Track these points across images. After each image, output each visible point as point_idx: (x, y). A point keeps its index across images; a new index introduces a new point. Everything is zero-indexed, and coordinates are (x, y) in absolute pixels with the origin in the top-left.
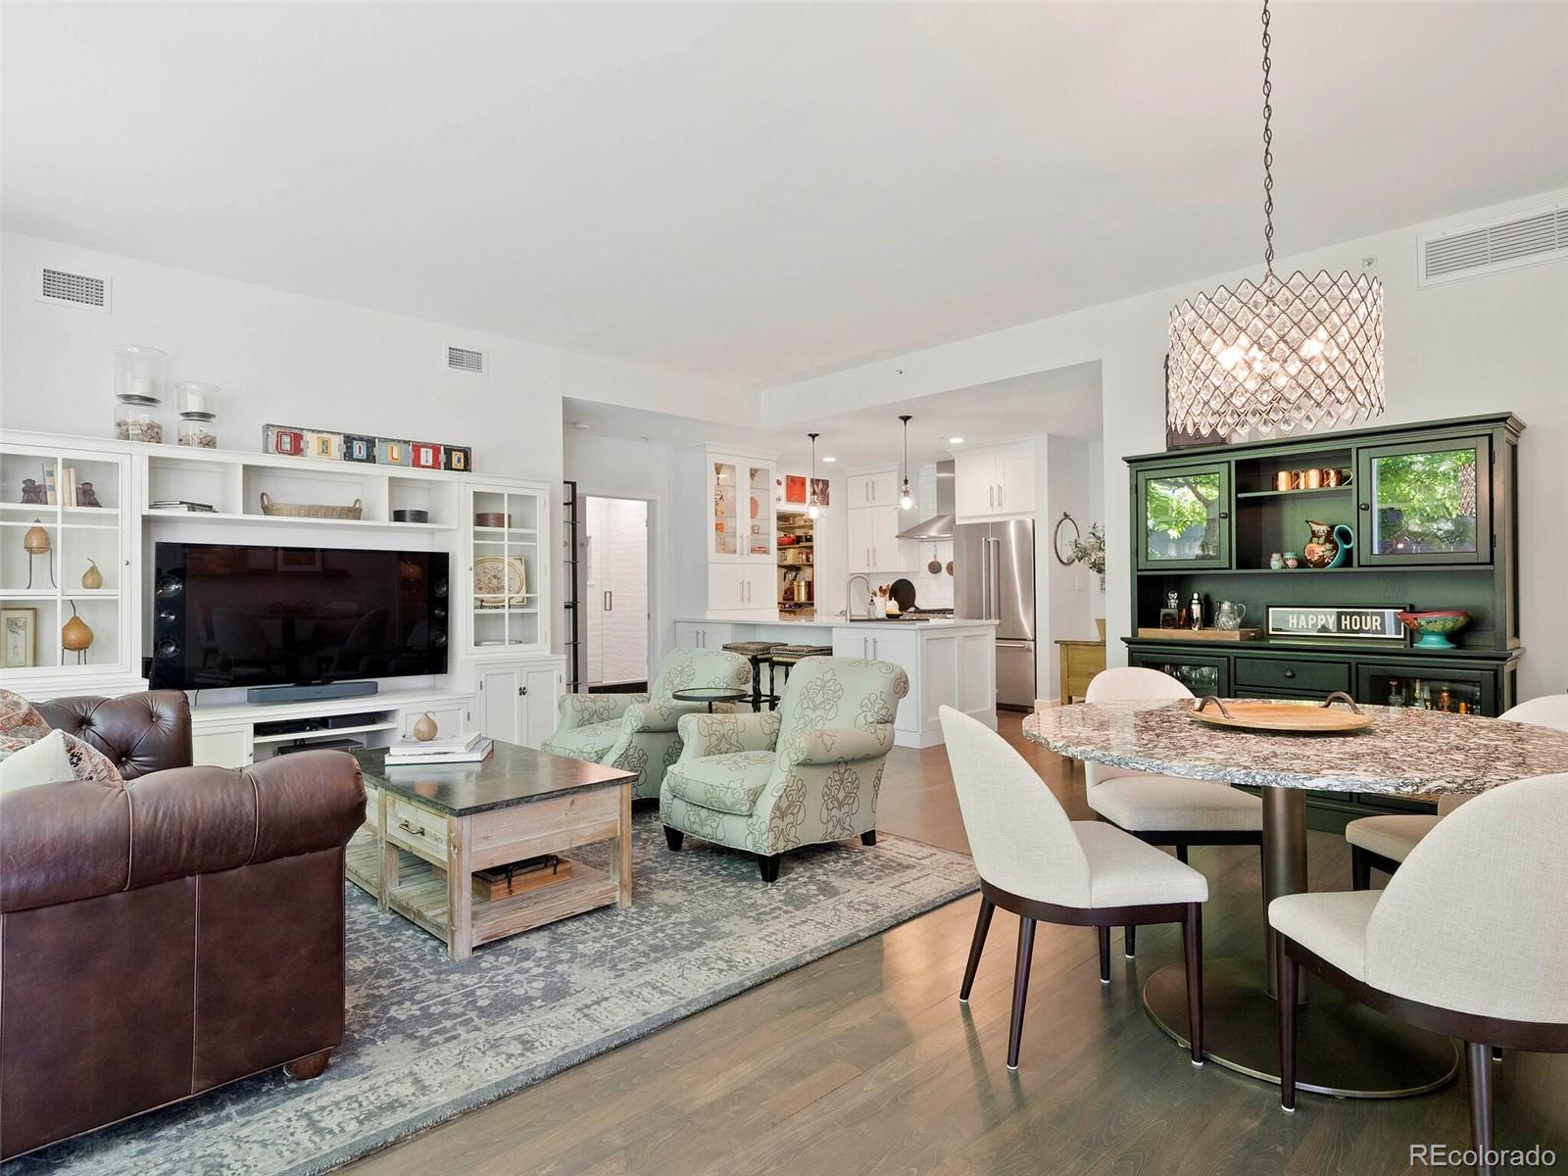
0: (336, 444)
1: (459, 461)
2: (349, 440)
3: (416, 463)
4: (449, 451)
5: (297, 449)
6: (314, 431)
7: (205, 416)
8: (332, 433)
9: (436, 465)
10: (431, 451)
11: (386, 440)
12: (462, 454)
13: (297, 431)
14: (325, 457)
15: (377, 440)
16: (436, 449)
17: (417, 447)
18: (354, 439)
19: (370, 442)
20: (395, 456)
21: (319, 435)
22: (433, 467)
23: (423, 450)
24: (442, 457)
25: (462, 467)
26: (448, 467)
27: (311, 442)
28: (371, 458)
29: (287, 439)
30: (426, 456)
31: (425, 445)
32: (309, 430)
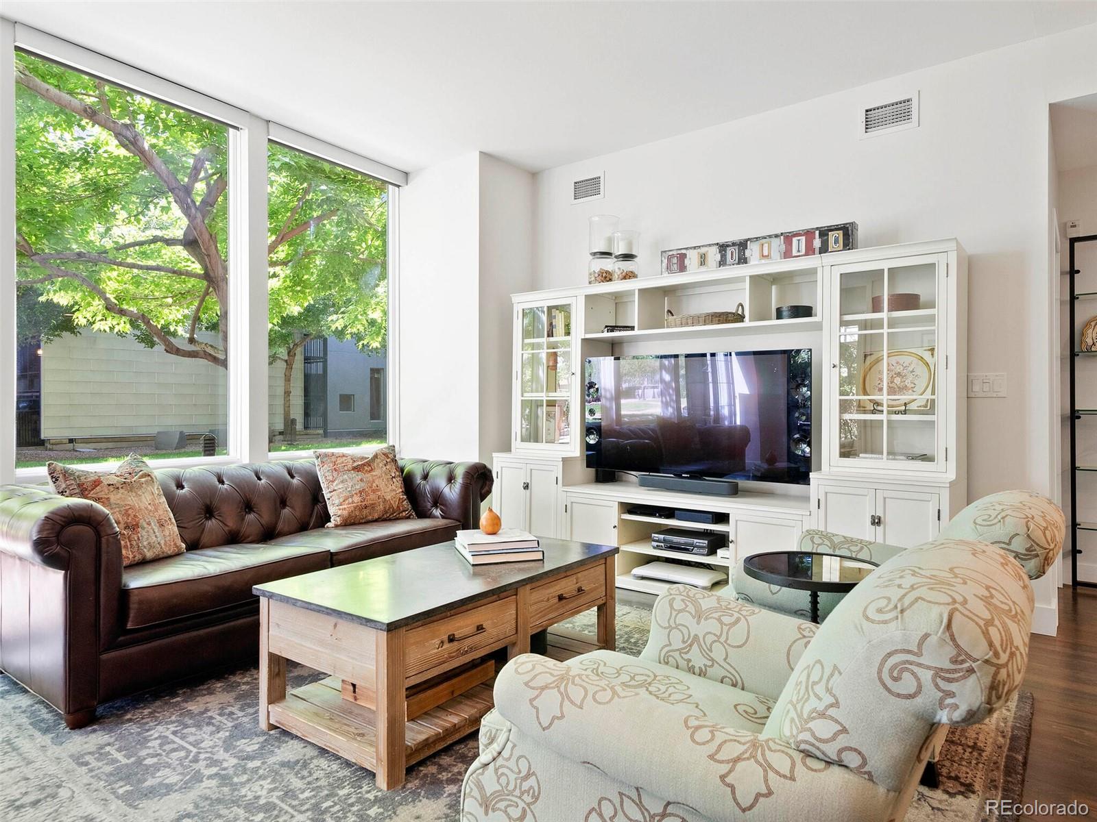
0: (714, 255)
1: (836, 241)
2: (723, 247)
3: (787, 254)
4: (824, 233)
5: (682, 268)
6: (695, 248)
7: (628, 257)
8: (710, 245)
9: (810, 251)
10: (803, 239)
11: (757, 239)
12: (841, 232)
13: (684, 251)
14: (703, 269)
15: (749, 242)
16: (809, 234)
17: (788, 237)
18: (728, 246)
19: (743, 245)
20: (766, 253)
21: (699, 250)
22: (807, 254)
23: (795, 240)
24: (817, 243)
25: (842, 248)
26: (824, 249)
27: (692, 259)
28: (743, 260)
29: (675, 260)
30: (799, 244)
31: (797, 234)
32: (691, 248)
